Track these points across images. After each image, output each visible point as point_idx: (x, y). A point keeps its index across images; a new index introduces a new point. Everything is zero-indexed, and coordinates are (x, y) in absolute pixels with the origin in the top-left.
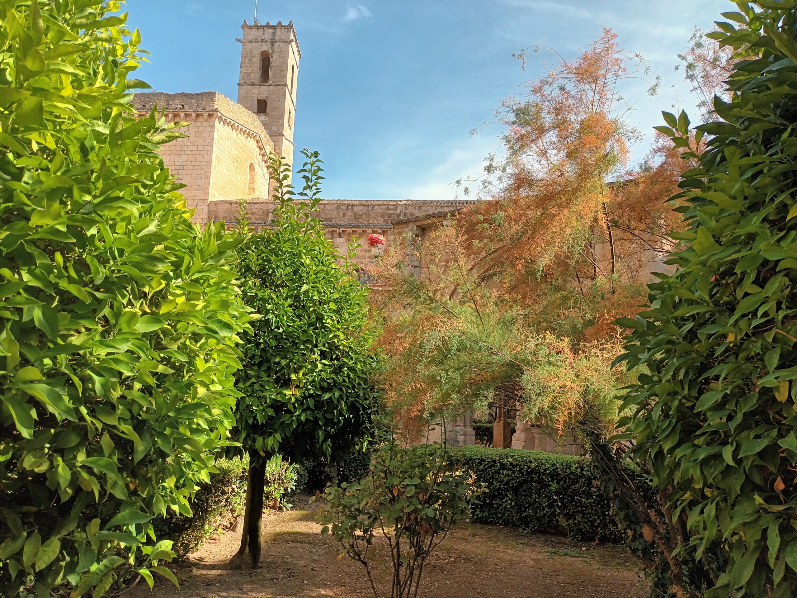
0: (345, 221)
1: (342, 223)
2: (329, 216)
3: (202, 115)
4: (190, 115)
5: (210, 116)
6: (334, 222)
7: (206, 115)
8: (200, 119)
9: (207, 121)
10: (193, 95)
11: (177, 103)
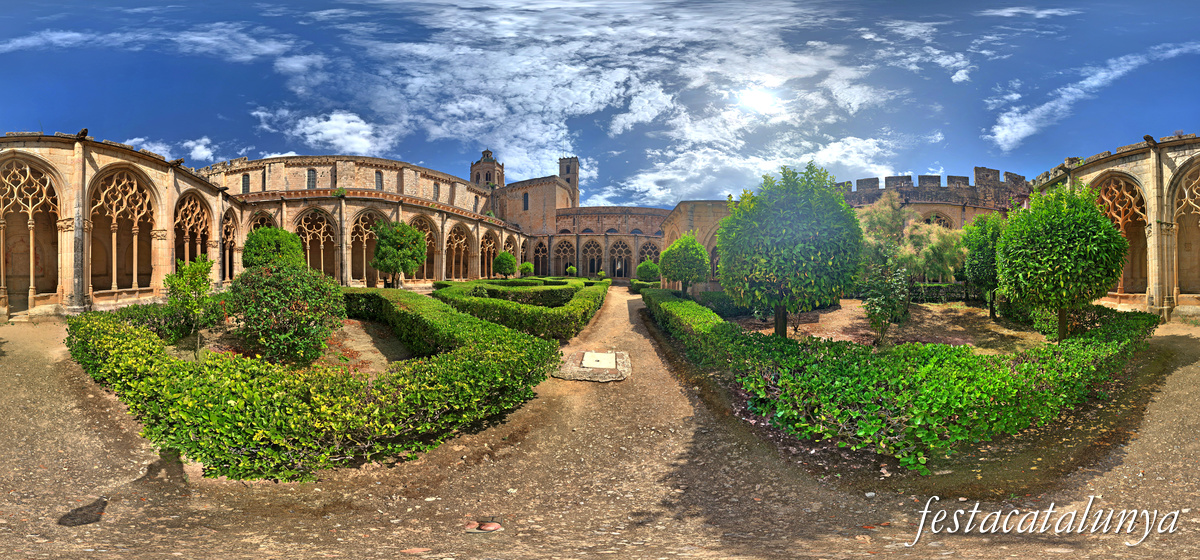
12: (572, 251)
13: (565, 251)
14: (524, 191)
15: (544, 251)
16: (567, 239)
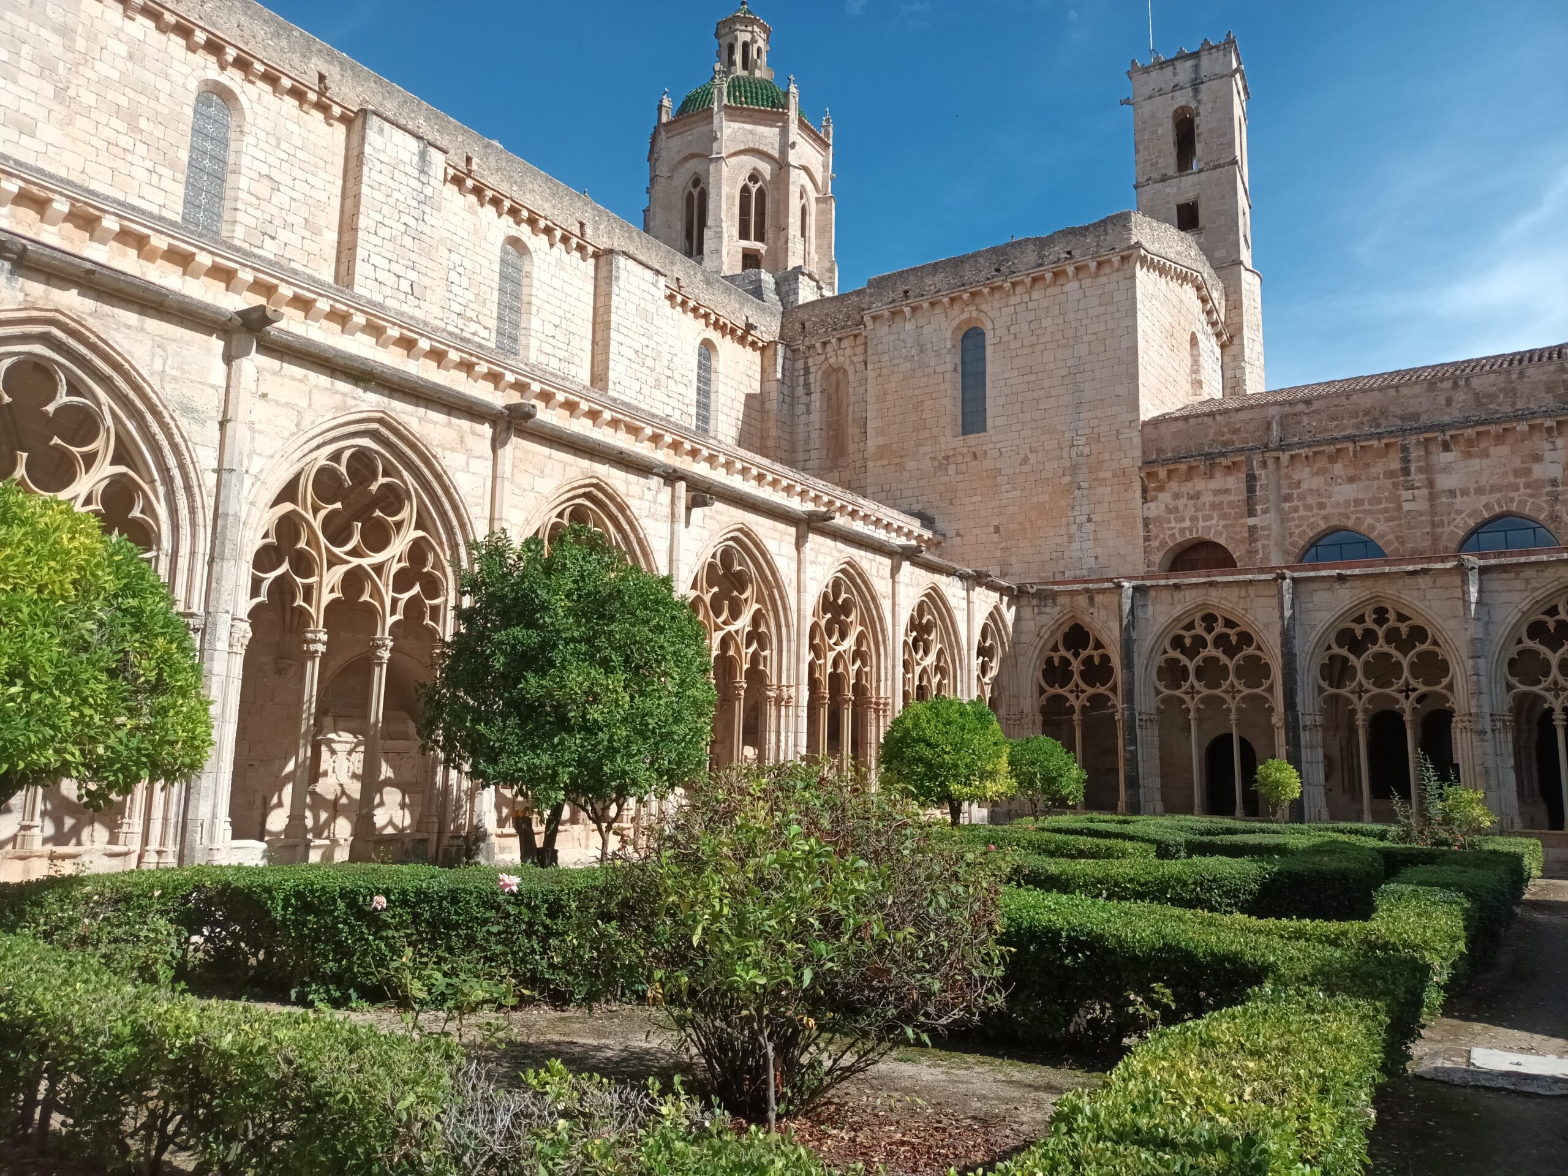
0: (1456, 413)
1: (1446, 419)
2: (1411, 410)
3: (1109, 261)
4: (1087, 266)
5: (1124, 259)
6: (1425, 420)
7: (1116, 259)
8: (1106, 269)
9: (1118, 270)
10: (1086, 228)
11: (1058, 250)
12: (1256, 670)
13: (1211, 672)
14: (962, 315)
15: (1099, 672)
16: (1224, 601)
